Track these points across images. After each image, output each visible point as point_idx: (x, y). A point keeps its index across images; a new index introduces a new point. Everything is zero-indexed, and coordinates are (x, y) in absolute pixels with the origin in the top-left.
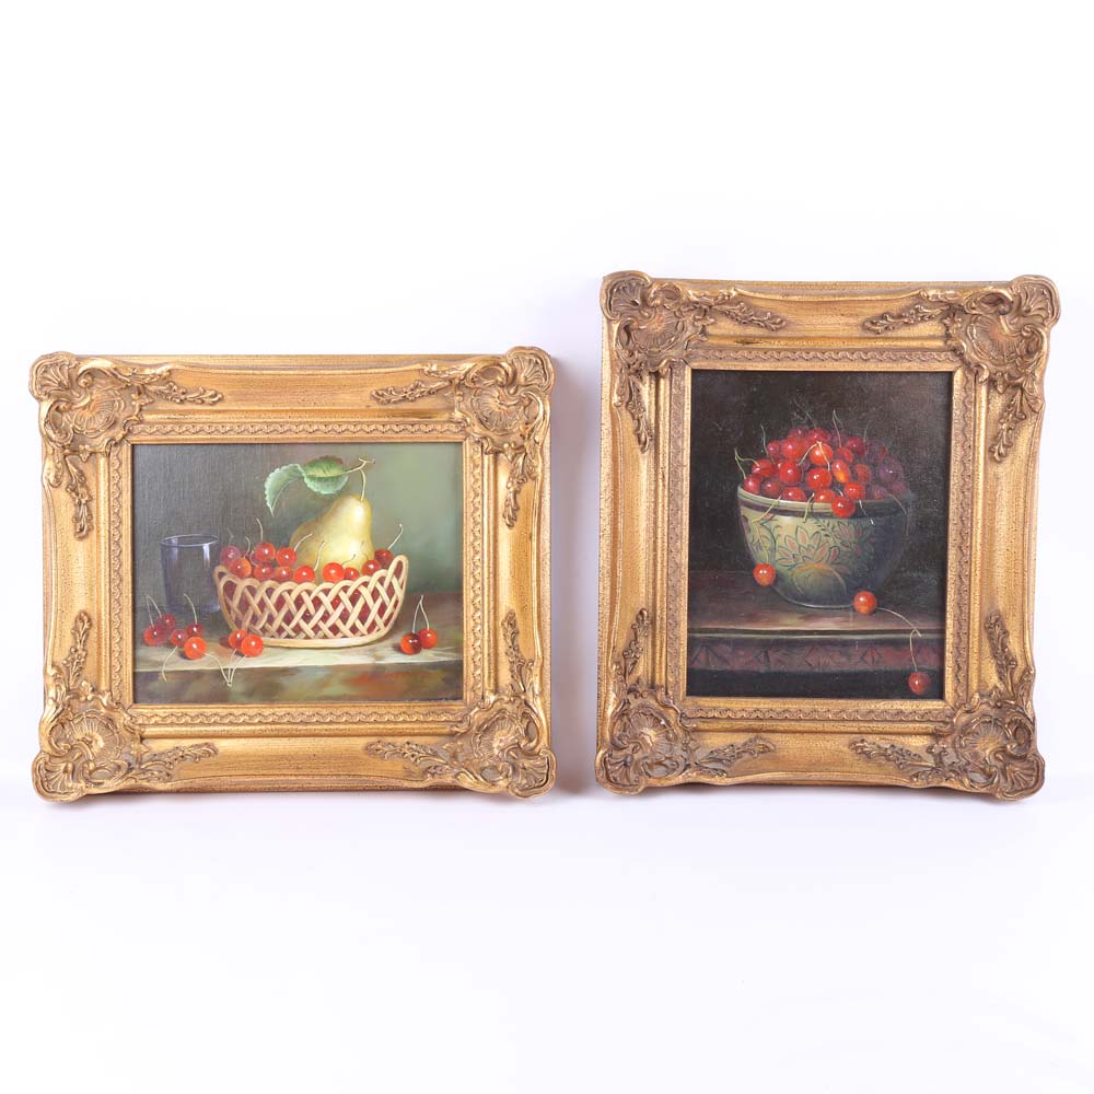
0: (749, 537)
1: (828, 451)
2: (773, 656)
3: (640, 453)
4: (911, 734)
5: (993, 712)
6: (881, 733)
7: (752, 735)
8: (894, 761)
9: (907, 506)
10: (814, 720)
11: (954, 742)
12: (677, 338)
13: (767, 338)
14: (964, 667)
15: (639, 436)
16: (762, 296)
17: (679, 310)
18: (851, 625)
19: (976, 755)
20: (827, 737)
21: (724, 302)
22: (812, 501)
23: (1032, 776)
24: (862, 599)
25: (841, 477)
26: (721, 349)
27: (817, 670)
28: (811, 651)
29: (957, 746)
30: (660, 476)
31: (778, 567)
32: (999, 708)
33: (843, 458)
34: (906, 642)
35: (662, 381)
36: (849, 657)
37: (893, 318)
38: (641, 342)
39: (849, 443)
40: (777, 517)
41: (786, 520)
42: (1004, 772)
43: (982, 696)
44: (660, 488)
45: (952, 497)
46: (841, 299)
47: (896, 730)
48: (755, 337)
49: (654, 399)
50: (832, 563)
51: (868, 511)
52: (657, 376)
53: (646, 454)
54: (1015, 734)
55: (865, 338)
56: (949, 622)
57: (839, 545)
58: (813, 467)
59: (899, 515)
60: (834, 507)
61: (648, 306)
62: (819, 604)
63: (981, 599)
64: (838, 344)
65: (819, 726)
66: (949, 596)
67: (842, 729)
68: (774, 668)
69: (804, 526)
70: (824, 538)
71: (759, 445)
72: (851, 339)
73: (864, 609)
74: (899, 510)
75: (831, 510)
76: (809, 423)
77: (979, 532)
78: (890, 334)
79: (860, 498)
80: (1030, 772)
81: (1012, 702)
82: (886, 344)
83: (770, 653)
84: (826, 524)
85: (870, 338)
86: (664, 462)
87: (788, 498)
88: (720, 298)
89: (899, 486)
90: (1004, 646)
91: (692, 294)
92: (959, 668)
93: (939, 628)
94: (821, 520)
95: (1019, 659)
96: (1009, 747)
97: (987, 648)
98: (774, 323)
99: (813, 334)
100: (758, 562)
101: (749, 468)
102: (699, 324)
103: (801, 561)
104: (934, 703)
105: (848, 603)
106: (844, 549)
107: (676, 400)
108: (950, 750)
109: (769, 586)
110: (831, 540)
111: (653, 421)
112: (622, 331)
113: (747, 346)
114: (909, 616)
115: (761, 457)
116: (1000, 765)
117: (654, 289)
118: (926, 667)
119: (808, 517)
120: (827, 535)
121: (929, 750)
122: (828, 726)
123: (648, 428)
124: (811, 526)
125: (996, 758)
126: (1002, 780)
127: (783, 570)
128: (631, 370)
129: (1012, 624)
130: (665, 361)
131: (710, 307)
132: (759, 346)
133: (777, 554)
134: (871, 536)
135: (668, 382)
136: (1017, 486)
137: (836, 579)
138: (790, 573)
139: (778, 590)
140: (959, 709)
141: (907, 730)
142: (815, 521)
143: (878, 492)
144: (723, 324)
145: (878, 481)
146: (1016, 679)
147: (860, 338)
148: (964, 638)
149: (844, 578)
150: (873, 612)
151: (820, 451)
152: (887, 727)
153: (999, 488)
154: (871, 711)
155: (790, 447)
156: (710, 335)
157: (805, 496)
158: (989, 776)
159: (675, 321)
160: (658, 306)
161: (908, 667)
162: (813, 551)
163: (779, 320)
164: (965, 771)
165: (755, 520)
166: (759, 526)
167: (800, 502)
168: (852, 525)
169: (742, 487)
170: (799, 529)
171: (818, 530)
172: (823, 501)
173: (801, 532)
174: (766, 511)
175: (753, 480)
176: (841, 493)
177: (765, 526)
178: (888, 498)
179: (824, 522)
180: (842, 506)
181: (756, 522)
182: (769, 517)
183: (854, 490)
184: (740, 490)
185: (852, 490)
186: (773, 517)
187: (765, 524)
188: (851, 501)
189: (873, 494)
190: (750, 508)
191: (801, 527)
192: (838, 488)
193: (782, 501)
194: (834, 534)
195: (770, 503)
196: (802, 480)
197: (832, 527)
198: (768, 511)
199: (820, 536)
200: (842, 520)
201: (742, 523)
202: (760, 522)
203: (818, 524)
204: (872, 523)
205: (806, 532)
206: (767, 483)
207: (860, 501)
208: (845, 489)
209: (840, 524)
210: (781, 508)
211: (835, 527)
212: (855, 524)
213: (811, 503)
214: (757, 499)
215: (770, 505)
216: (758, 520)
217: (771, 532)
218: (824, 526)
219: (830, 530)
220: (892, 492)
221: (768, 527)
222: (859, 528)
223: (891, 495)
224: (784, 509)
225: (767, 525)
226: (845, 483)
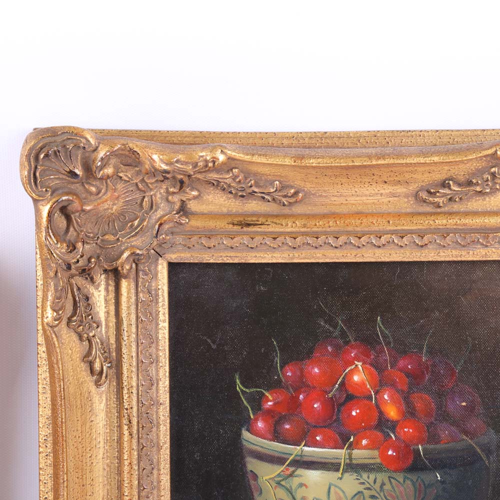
1: (371, 374)
3: (93, 388)
9: (488, 452)
12: (142, 221)
13: (277, 216)
15: (91, 365)
16: (263, 160)
17: (143, 181)
21: (206, 169)
22: (351, 447)
25: (392, 412)
26: (210, 234)
30: (125, 421)
33: (393, 385)
35: (124, 284)
37: (460, 185)
38: (89, 228)
39: (401, 363)
40: (300, 471)
41: (313, 476)
44: (126, 437)
46: (381, 162)
48: (258, 215)
49: (112, 308)
51: (430, 460)
52: (116, 275)
53: (103, 388)
55: (420, 214)
58: (350, 398)
59: (477, 466)
60: (383, 455)
61: (95, 178)
64: (380, 225)
69: (340, 483)
71: (272, 367)
72: (399, 215)
74: (476, 458)
75: (378, 461)
76: (343, 335)
78: (456, 207)
79: (421, 441)
82: (452, 222)
84: (371, 480)
85: (425, 214)
86: (131, 401)
87: (315, 444)
88: (201, 164)
91: (158, 160)
94: (365, 475)
98: (285, 196)
99: (344, 210)
101: (257, 402)
102: (176, 199)
107: (145, 309)
111: (113, 340)
112: (57, 215)
113: (245, 229)
115: (276, 385)
117: (101, 154)
119: (344, 471)
120: (373, 497)
123: (106, 350)
124: (350, 483)
128: (73, 271)
130: (125, 255)
131: (189, 176)
132: (263, 229)
134: (438, 497)
135: (133, 285)
142: (355, 476)
143: (445, 431)
144: (210, 198)
145: (444, 416)
147: (413, 214)
151: (359, 376)
155: (316, 370)
156: (193, 214)
157: (339, 441)
159: (138, 196)
160: (108, 177)
163: (292, 191)
165: (267, 477)
166: (274, 485)
167: (333, 449)
168: (409, 482)
169: (248, 430)
170: (332, 488)
171: (360, 491)
172: (366, 447)
173: (336, 493)
174: (283, 464)
175: (263, 420)
176: (393, 436)
177: (283, 486)
178: (460, 441)
179: (368, 477)
180: (394, 454)
181: (270, 479)
182: (288, 472)
183: (411, 430)
184: (246, 435)
185: (409, 430)
186: (294, 472)
187: (283, 483)
188: (407, 446)
189: (439, 437)
190: (260, 460)
191: (336, 486)
192: (387, 428)
193: (306, 449)
194: (384, 494)
195: (289, 452)
196: (334, 418)
197: (380, 485)
198: (287, 463)
199: (364, 498)
200: (394, 475)
201: (249, 482)
202: (276, 479)
203: (359, 481)
204: (439, 478)
205: (343, 492)
206: (284, 423)
207: (420, 446)
208: (398, 429)
209: (392, 480)
210: (305, 459)
211: (385, 485)
212: (414, 480)
213: (349, 451)
214: (271, 446)
215: (290, 454)
216: (272, 476)
217: (291, 494)
218: (368, 483)
219: (378, 490)
220: (466, 433)
221: (288, 486)
222: (420, 485)
223: (465, 437)
224: (310, 459)
225: (286, 483)
226: (398, 421)
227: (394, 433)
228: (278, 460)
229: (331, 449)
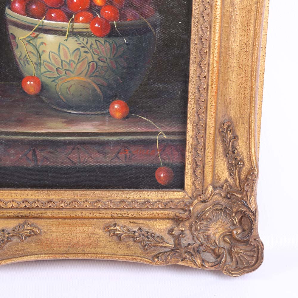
0: (17, 53)
2: (40, 154)
4: (155, 219)
5: (223, 202)
6: (130, 218)
7: (21, 221)
8: (141, 242)
9: (155, 27)
10: (75, 208)
11: (191, 227)
14: (200, 164)
18: (107, 128)
19: (208, 238)
20: (86, 221)
22: (72, 21)
23: (253, 256)
24: (116, 107)
27: (78, 166)
28: (73, 150)
29: (193, 229)
31: (43, 79)
32: (229, 198)
34: (154, 142)
36: (105, 154)
40: (42, 35)
41: (49, 38)
42: (230, 252)
43: (215, 188)
45: (194, 20)
47: (142, 216)
50: (91, 76)
51: (120, 31)
54: (240, 221)
56: (189, 127)
57: (97, 60)
59: (148, 35)
60: (92, 27)
62: (80, 111)
63: (216, 109)
65: (78, 213)
66: (189, 105)
67: (98, 215)
68: (41, 164)
69: (66, 43)
70: (83, 54)
73: (118, 115)
74: (148, 30)
75: (89, 30)
77: (216, 51)
79: (116, 19)
80: (252, 254)
81: (239, 196)
83: (38, 151)
84: (85, 42)
87: (51, 19)
89: (147, 9)
90: (234, 148)
92: (197, 165)
93: (181, 130)
94: (81, 39)
95: (245, 160)
96: (235, 232)
97: (220, 149)
100: (26, 74)
103: (64, 73)
104: (175, 193)
105: (105, 109)
106: (101, 63)
108: (188, 233)
109: (36, 96)
110: (89, 55)
114: (156, 120)
116: (227, 246)
118: (171, 163)
119: (69, 36)
120: (85, 52)
121: (170, 232)
122: (86, 214)
124: (72, 43)
125: (225, 241)
126: (229, 259)
127: (48, 81)
129: (241, 132)
133: (42, 67)
134: (124, 53)
136: (249, 12)
137: (94, 90)
138: (54, 84)
139: (44, 98)
140: (195, 198)
141: (153, 216)
142: (75, 39)
143: (130, 14)
145: (130, 4)
146: (243, 177)
148: (201, 141)
149: (100, 88)
150: (125, 118)
152: (136, 213)
153: (234, 13)
154: (122, 201)
157: (66, 17)
158: (218, 256)
161: (155, 163)
162: (74, 65)
164: (198, 252)
165: (22, 38)
166: (26, 43)
167: (62, 22)
168: (107, 44)
169: (9, 8)
170: (61, 46)
171: (78, 48)
172: (82, 22)
173: (64, 49)
174: (31, 30)
175: (19, 2)
176: (98, 15)
177: (31, 43)
178: (139, 19)
179: (83, 40)
180: (99, 26)
181: (23, 39)
182: (34, 35)
183: (109, 12)
184: (8, 11)
185: (108, 12)
186: (38, 35)
187: (31, 42)
188: (107, 22)
189: (126, 17)
190: (17, 27)
191: (63, 45)
192: (95, 10)
193: (46, 21)
194: (92, 50)
195: (35, 23)
196: (63, 3)
197: (90, 44)
198: (34, 30)
199: (80, 52)
200: (99, 39)
201: (10, 40)
202: (27, 39)
203: (78, 42)
204: (125, 42)
205: (68, 49)
206: (32, 5)
207: (115, 22)
208: (102, 11)
209: (97, 42)
210: (45, 27)
211: (93, 45)
212: (111, 43)
213: (72, 24)
214: (24, 19)
215: (35, 24)
216: (24, 37)
217: (36, 48)
218: (83, 43)
219: (89, 48)
220: (142, 14)
221: (34, 44)
222: (114, 45)
223: (141, 17)
224: (48, 28)
225: (33, 42)
226: (102, 6)
227: (99, 14)
228: (28, 28)
229: (61, 22)
